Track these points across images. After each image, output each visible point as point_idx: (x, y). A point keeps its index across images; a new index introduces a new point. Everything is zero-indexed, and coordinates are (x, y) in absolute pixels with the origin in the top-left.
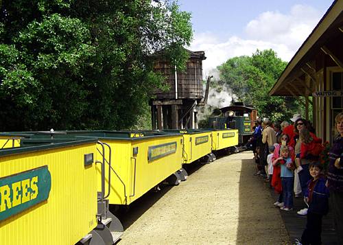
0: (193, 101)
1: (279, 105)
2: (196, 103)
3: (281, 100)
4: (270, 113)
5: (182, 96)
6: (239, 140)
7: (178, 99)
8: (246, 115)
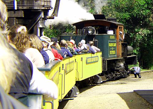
0: (37, 13)
1: (145, 18)
2: (42, 15)
3: (148, 11)
4: (133, 29)
5: (23, 6)
6: (104, 67)
7: (18, 10)
8: (111, 32)
